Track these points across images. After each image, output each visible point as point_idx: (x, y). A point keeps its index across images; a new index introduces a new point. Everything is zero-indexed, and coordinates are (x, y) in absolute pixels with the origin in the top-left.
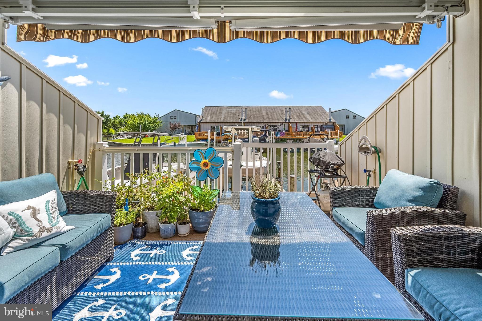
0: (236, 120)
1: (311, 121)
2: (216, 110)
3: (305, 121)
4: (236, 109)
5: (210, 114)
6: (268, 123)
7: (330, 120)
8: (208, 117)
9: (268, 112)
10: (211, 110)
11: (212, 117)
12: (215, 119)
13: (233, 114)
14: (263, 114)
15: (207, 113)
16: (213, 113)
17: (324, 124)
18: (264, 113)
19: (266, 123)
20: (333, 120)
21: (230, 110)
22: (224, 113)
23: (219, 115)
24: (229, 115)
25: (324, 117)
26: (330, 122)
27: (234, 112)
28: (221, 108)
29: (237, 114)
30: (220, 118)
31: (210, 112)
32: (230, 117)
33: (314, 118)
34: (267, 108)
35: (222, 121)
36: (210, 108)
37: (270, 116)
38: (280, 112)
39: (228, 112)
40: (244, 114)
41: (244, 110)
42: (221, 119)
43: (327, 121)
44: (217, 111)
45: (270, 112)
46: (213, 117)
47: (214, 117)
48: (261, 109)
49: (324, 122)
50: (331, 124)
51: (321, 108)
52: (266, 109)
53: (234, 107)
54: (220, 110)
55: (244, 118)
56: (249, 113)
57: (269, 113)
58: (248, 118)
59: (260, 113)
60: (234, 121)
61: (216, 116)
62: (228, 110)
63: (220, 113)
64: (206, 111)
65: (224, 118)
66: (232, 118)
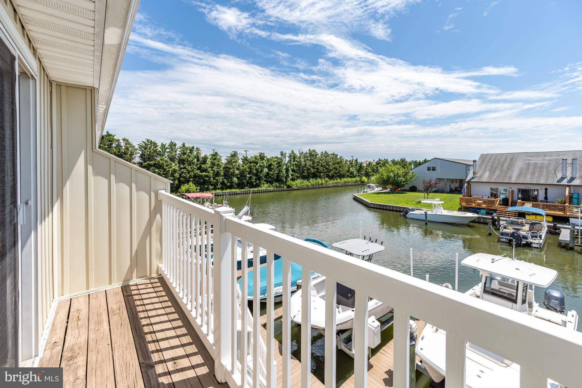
0: (547, 179)
2: (502, 160)
5: (488, 168)
8: (485, 171)
10: (492, 161)
11: (492, 172)
12: (499, 176)
13: (541, 168)
15: (483, 167)
16: (496, 165)
21: (534, 160)
22: (519, 165)
23: (508, 169)
24: (531, 170)
27: (543, 164)
28: (513, 157)
29: (551, 167)
30: (509, 175)
31: (490, 164)
32: (533, 173)
35: (513, 180)
36: (491, 157)
39: (529, 164)
40: (569, 168)
41: (569, 162)
42: (510, 178)
44: (504, 162)
46: (494, 172)
47: (497, 173)
53: (545, 154)
54: (512, 159)
55: (570, 176)
60: (542, 182)
61: (501, 171)
62: (530, 160)
63: (510, 165)
64: (483, 162)
65: (519, 175)
66: (536, 175)
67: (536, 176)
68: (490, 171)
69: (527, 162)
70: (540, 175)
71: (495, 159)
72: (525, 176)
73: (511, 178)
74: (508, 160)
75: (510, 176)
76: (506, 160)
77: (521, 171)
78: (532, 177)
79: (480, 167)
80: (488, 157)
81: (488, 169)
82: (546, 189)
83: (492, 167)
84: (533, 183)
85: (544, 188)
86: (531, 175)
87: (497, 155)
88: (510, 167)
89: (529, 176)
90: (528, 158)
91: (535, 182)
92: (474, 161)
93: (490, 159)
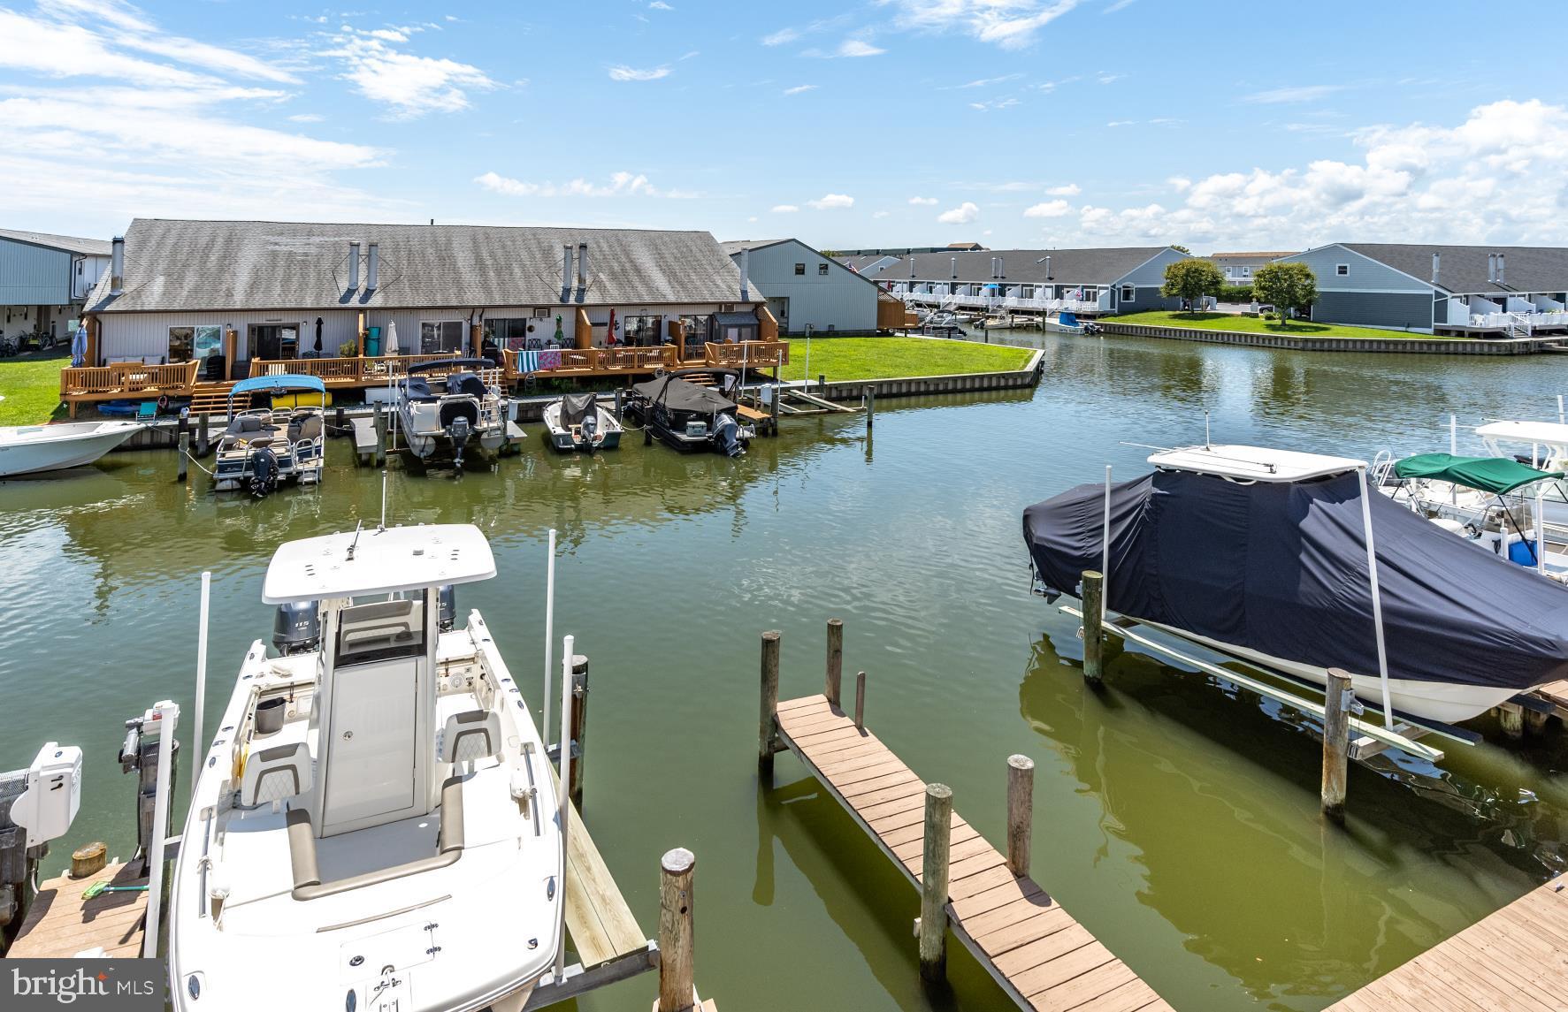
0: (318, 296)
1: (672, 298)
2: (203, 241)
3: (648, 299)
4: (317, 240)
5: (162, 265)
6: (484, 308)
7: (744, 293)
8: (150, 277)
9: (485, 255)
10: (170, 241)
11: (175, 279)
12: (196, 290)
13: (304, 264)
14: (460, 264)
15: (144, 262)
16: (184, 257)
17: (720, 309)
18: (463, 259)
19: (474, 308)
20: (755, 295)
21: (286, 245)
22: (249, 258)
23: (222, 269)
24: (280, 272)
25: (719, 282)
26: (745, 302)
27: (306, 254)
28: (232, 235)
29: (326, 265)
30: (224, 287)
31: (166, 252)
32: (287, 280)
33: (682, 284)
34: (481, 237)
35: (238, 301)
36: (169, 230)
37: (492, 274)
38: (538, 256)
39: (274, 254)
40: (363, 267)
41: (363, 250)
42: (229, 294)
43: (732, 299)
44: (209, 246)
45: (492, 255)
46: (181, 279)
47: (190, 280)
48: (449, 242)
49: (720, 304)
50: (748, 309)
51: (705, 238)
52: (474, 240)
53: (310, 229)
54: (229, 241)
55: (362, 286)
56: (389, 258)
57: (489, 262)
58: (385, 287)
59: (445, 258)
60: (308, 303)
61: (202, 276)
62: (276, 244)
63: (225, 257)
64: (141, 245)
65: (253, 287)
66: (294, 285)
67: (293, 288)
68: (168, 275)
69: (271, 247)
70: (303, 286)
71: (180, 237)
72: (268, 290)
73: (233, 295)
74: (220, 241)
75: (228, 289)
76: (213, 241)
77: (256, 273)
78: (283, 291)
79: (135, 261)
80: (160, 231)
81: (160, 268)
82: (320, 322)
83: (174, 262)
84: (288, 306)
85: (312, 319)
86: (282, 286)
87: (187, 224)
88: (227, 262)
89: (277, 290)
90: (272, 239)
91: (293, 305)
92: (116, 241)
93: (164, 237)
